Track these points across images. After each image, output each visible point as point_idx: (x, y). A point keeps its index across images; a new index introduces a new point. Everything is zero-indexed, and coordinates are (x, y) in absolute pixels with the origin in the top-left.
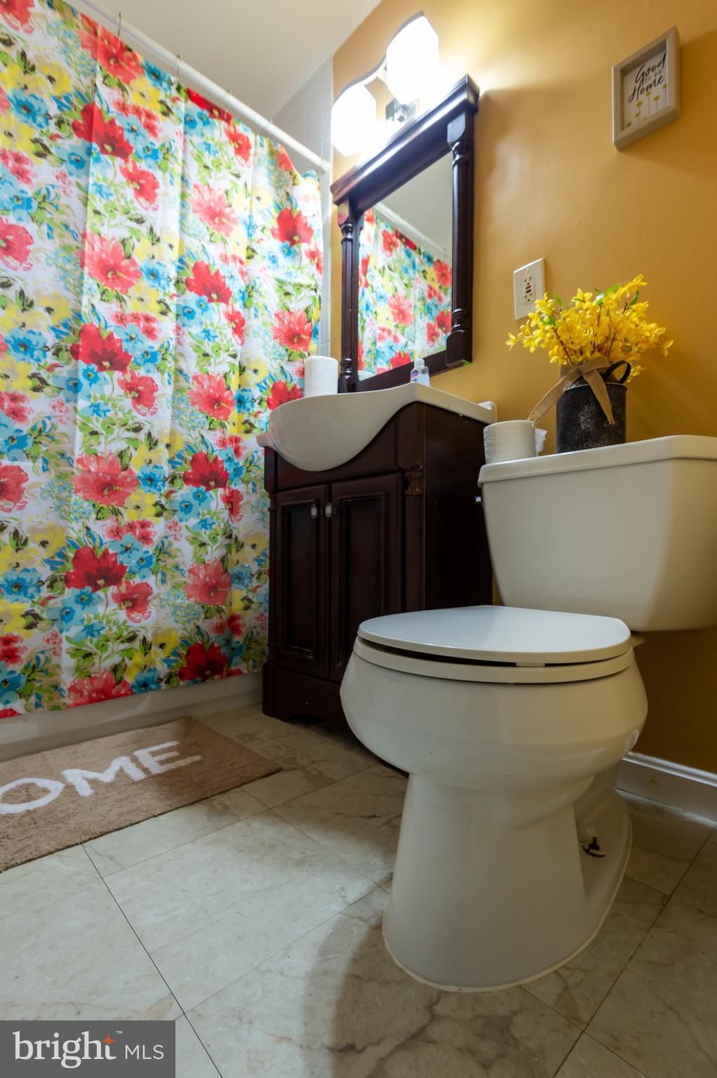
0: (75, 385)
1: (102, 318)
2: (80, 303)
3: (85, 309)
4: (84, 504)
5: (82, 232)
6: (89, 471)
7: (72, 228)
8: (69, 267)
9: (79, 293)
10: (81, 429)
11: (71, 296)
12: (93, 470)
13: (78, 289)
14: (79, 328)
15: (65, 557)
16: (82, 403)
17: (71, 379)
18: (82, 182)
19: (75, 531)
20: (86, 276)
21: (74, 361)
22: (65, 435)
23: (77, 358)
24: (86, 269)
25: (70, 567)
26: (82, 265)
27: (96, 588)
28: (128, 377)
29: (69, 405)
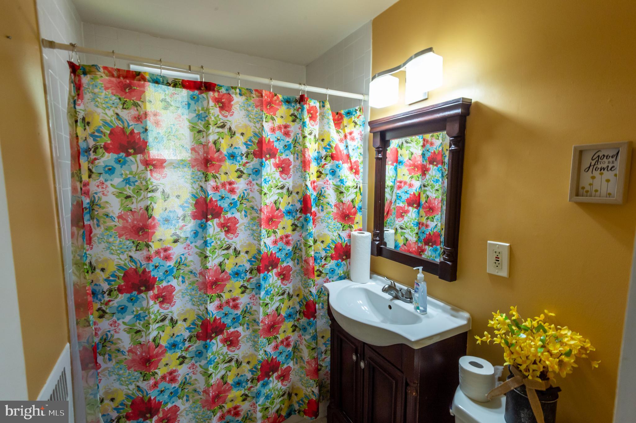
0: (259, 286)
1: (268, 247)
2: (260, 245)
3: (262, 247)
4: (263, 340)
5: (260, 208)
6: (265, 324)
7: (255, 208)
8: (255, 228)
9: (260, 240)
10: (262, 306)
11: (256, 242)
12: (267, 323)
13: (259, 238)
14: (260, 258)
15: (257, 369)
16: (263, 293)
17: (257, 283)
18: (259, 182)
19: (261, 356)
20: (262, 229)
21: (258, 274)
22: (256, 311)
23: (260, 273)
24: (262, 227)
25: (259, 373)
26: (261, 226)
27: (269, 377)
28: (279, 270)
29: (257, 296)
